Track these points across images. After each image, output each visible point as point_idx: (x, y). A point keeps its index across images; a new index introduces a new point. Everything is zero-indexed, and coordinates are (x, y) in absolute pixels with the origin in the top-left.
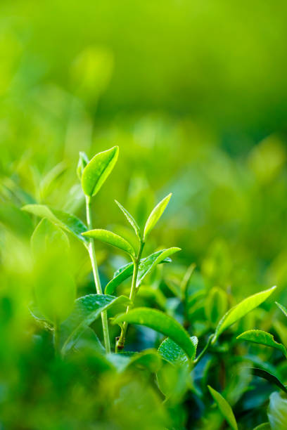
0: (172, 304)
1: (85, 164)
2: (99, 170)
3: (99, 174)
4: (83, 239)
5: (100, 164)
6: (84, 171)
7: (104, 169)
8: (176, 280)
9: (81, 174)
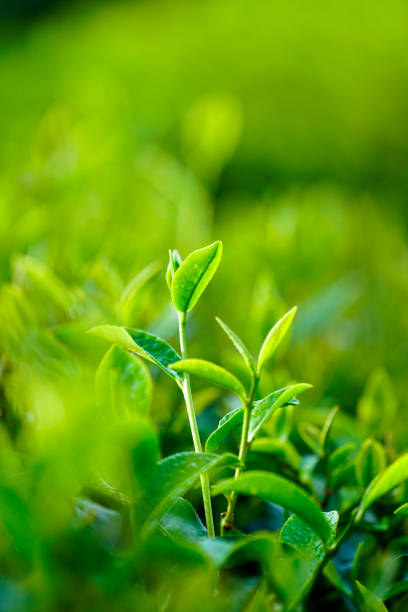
0: (310, 463)
1: (177, 265)
2: (196, 275)
3: (195, 281)
4: (175, 373)
5: (196, 266)
6: (175, 276)
7: (202, 275)
8: (313, 430)
9: (171, 280)
